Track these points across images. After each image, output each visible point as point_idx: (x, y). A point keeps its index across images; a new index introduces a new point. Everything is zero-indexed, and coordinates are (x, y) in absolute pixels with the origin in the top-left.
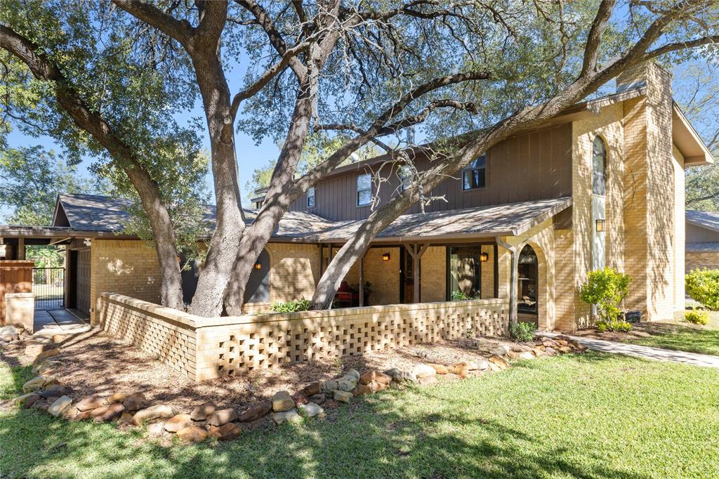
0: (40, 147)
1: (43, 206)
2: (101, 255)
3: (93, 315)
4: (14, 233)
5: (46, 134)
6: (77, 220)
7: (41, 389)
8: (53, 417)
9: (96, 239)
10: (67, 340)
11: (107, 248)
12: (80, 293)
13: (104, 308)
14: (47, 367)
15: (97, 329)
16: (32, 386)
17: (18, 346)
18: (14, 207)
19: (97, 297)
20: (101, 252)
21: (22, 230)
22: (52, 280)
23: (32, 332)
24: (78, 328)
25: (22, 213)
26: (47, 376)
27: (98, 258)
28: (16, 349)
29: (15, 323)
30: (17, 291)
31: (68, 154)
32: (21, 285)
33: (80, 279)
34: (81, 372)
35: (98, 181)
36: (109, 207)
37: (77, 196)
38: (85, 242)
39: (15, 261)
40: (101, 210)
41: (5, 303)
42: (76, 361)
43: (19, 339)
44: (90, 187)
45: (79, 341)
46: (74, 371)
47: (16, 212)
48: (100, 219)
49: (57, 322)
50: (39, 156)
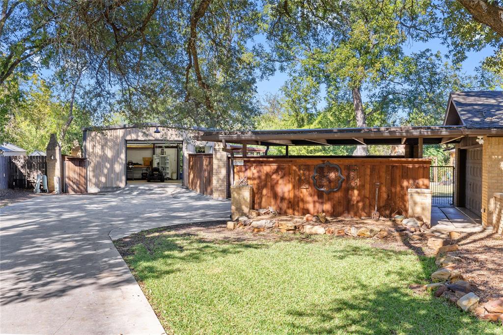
0: (428, 50)
1: (430, 107)
2: (493, 154)
3: (484, 216)
4: (416, 133)
5: (434, 37)
6: (470, 118)
7: (447, 281)
8: (462, 311)
9: (488, 137)
10: (463, 238)
11: (500, 146)
12: (469, 192)
13: (497, 210)
14: (449, 261)
15: (490, 231)
16: (439, 276)
17: (420, 238)
18: (407, 110)
19: (489, 198)
20: (493, 151)
21: (422, 130)
22: (439, 178)
23: (430, 227)
24: (470, 228)
25: (414, 115)
26: (451, 269)
27: (490, 157)
28: (419, 240)
29: (416, 215)
30: (417, 187)
31: (453, 53)
32: (421, 182)
33: (469, 177)
34: (482, 272)
35: (483, 77)
36: (501, 102)
37: (468, 94)
38: (477, 141)
39: (416, 160)
40: (492, 106)
41: (409, 197)
42: (476, 260)
43: (420, 231)
44: (474, 83)
45: (475, 241)
46: (475, 270)
47: (409, 114)
48: (492, 116)
49: (449, 219)
50: (427, 59)
